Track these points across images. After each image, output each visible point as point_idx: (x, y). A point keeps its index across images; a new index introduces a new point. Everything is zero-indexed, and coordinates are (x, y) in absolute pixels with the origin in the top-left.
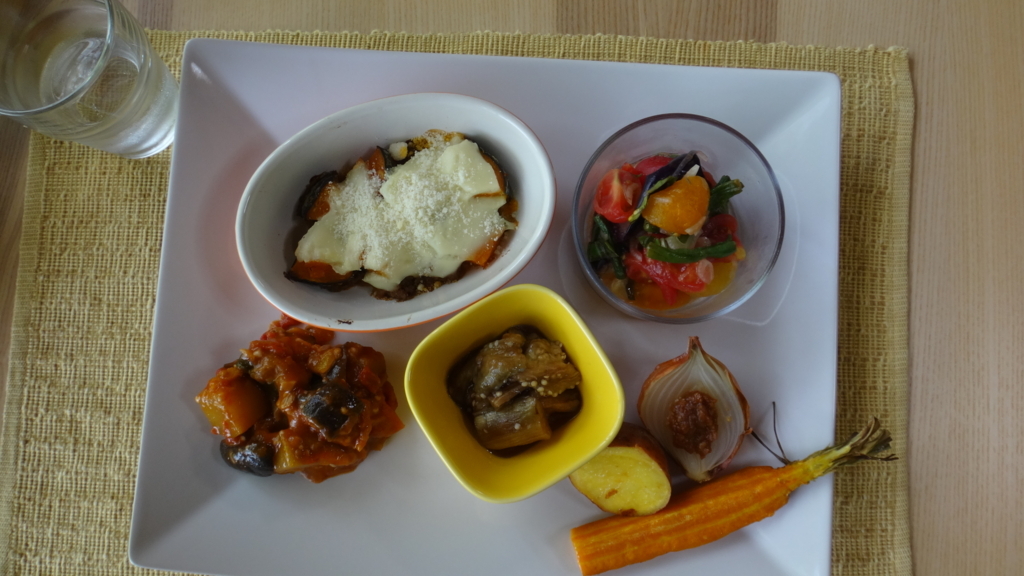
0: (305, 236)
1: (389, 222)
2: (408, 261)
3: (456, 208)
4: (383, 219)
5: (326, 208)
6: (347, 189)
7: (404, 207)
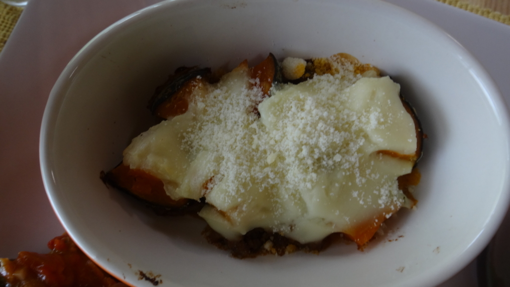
0: (144, 134)
1: (257, 149)
2: (265, 210)
3: (353, 159)
4: (251, 143)
5: (182, 108)
6: (218, 91)
7: (284, 136)
